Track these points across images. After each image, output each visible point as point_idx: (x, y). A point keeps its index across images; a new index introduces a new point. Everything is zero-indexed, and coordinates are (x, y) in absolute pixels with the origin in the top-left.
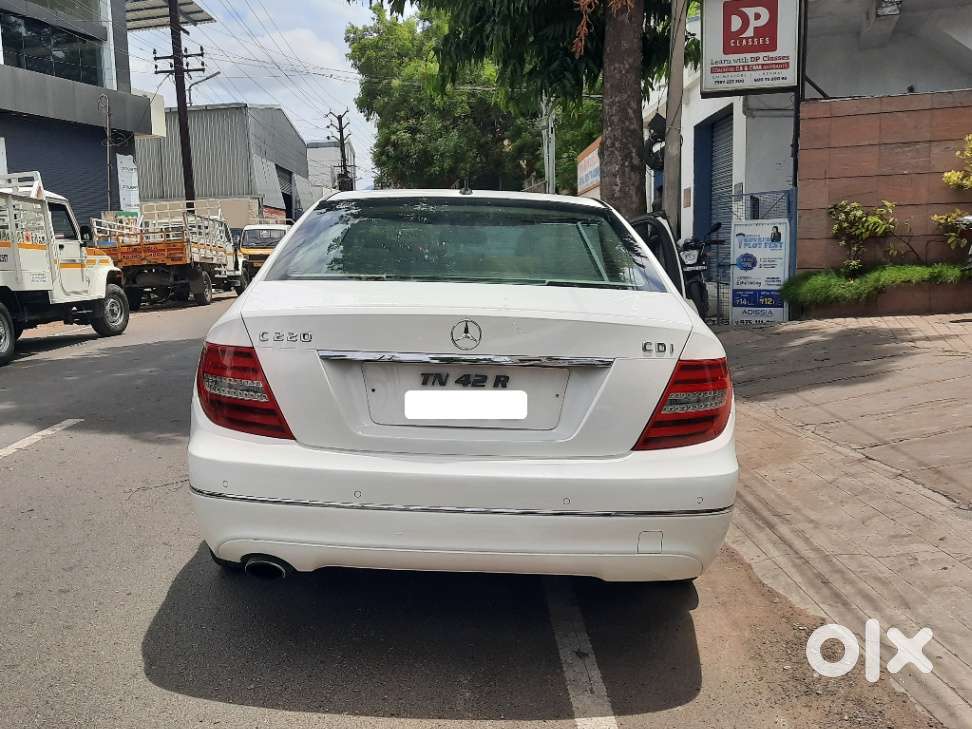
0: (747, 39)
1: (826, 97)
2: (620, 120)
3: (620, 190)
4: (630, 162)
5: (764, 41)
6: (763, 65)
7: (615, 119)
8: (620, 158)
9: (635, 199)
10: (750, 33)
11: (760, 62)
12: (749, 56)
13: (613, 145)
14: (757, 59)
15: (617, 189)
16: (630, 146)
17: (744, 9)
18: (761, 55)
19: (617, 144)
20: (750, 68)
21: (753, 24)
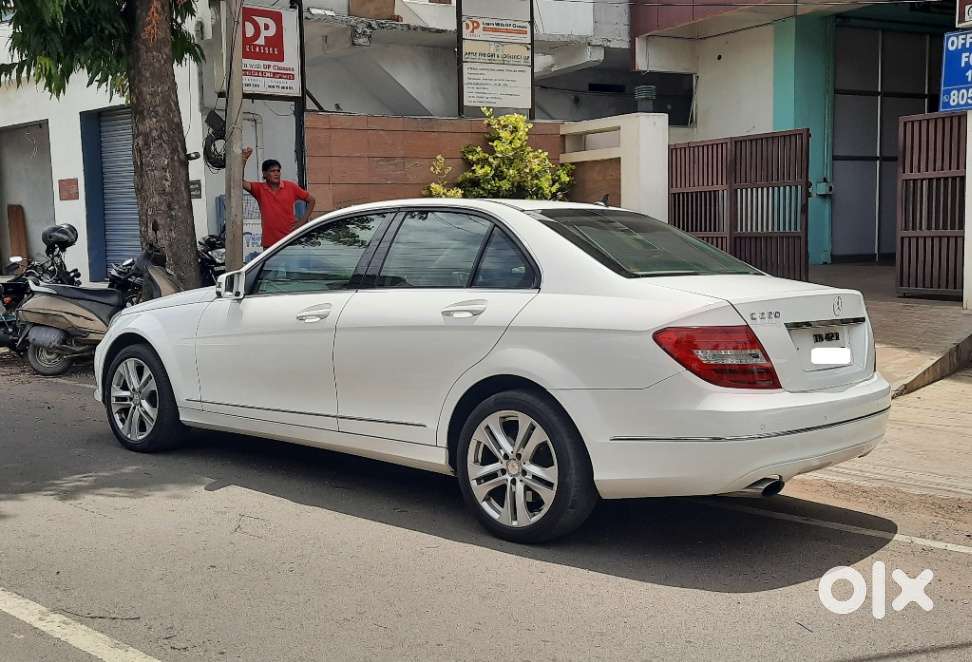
0: (260, 46)
1: (321, 109)
2: (165, 112)
3: (171, 186)
4: (178, 157)
5: (273, 51)
6: (274, 74)
7: (160, 110)
8: (168, 152)
9: (185, 194)
10: (261, 41)
11: (271, 70)
12: (262, 63)
13: (160, 137)
14: (269, 66)
15: (167, 184)
16: (176, 139)
17: (256, 18)
18: (272, 63)
19: (165, 138)
20: (263, 74)
21: (264, 33)
